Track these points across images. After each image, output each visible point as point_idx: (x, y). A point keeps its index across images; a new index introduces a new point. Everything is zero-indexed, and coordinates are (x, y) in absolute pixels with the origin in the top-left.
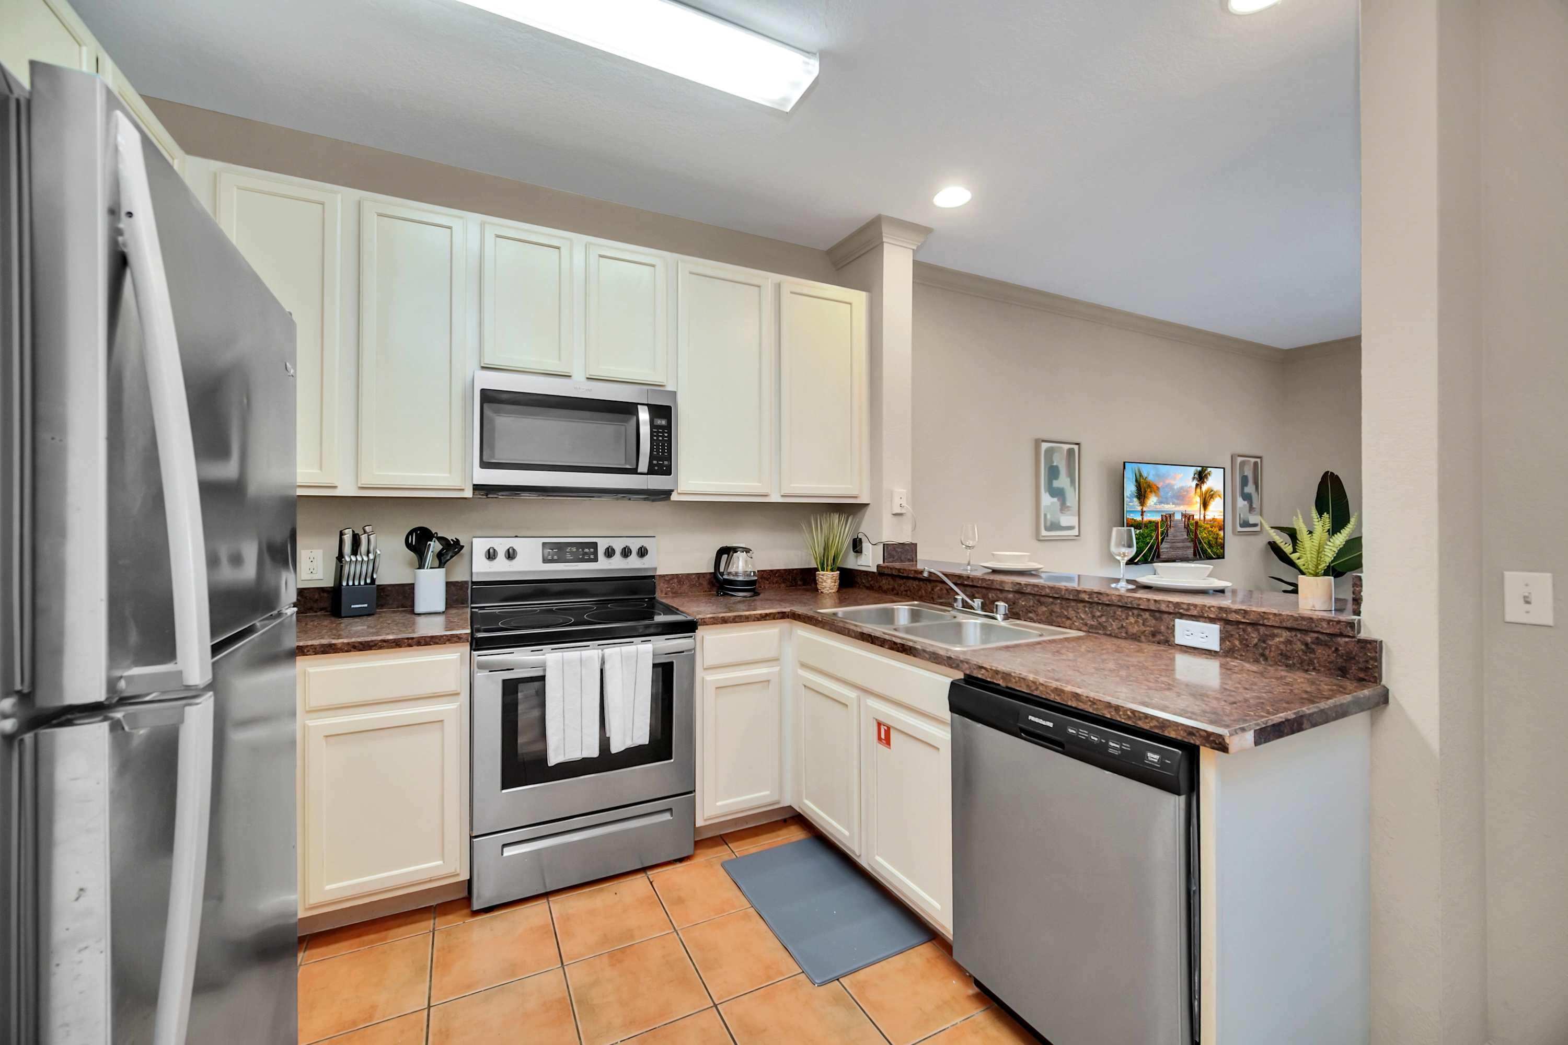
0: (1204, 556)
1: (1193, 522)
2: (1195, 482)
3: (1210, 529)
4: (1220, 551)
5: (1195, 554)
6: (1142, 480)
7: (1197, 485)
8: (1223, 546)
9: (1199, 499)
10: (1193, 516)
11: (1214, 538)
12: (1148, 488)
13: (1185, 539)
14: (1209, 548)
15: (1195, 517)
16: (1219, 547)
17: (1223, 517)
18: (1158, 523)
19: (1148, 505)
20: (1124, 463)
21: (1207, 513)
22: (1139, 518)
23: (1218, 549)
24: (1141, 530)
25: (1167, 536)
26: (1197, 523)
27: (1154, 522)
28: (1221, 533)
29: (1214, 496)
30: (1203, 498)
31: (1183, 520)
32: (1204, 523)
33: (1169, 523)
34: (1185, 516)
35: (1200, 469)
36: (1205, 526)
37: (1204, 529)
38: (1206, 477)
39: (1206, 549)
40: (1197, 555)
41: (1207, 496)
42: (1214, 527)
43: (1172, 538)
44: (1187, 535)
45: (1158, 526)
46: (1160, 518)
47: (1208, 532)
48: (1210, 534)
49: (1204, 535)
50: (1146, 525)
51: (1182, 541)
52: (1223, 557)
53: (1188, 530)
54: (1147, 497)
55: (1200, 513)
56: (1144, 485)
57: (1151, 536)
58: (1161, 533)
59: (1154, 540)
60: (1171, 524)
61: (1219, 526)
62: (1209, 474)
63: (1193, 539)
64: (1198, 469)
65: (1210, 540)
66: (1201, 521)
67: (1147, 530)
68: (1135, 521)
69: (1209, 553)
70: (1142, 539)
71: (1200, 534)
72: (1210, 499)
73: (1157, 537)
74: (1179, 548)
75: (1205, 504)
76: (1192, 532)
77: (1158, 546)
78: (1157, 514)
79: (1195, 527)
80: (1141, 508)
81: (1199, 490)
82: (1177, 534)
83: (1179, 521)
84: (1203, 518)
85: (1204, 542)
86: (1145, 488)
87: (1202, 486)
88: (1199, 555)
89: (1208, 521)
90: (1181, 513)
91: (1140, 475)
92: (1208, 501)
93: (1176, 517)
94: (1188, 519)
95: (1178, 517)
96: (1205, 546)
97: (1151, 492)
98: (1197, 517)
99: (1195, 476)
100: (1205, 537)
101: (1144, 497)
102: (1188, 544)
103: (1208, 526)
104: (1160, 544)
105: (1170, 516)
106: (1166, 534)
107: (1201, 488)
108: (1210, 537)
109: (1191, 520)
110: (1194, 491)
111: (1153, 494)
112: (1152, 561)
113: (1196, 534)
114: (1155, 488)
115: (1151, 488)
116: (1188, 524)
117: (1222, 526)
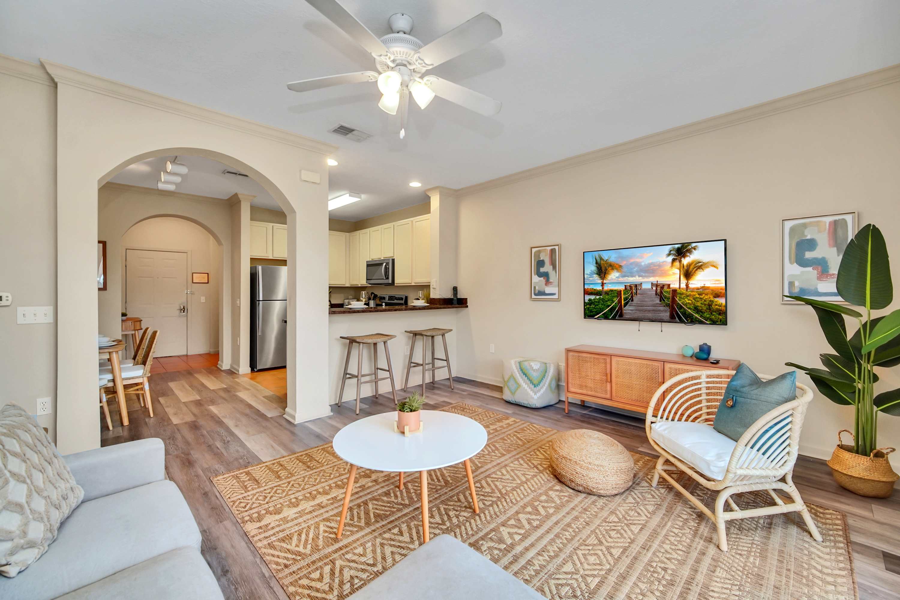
0: (687, 321)
1: (668, 290)
2: (670, 258)
3: (698, 296)
4: (717, 317)
5: (672, 318)
6: (602, 262)
7: (674, 260)
8: (723, 313)
9: (678, 271)
10: (669, 285)
11: (705, 305)
12: (609, 267)
13: (657, 304)
14: (698, 313)
15: (671, 286)
16: (714, 313)
17: (724, 285)
18: (621, 291)
19: (608, 278)
20: (584, 252)
21: (691, 282)
22: (599, 288)
23: (714, 315)
24: (601, 297)
25: (632, 301)
26: (674, 291)
27: (615, 290)
29: (702, 267)
30: (684, 270)
31: (654, 288)
32: (687, 290)
33: (634, 291)
34: (657, 286)
35: (679, 246)
36: (688, 293)
37: (687, 296)
38: (689, 251)
39: (690, 314)
40: (675, 319)
41: (692, 267)
42: (707, 294)
43: (639, 303)
44: (660, 301)
45: (621, 293)
46: (623, 288)
47: (694, 299)
48: (698, 301)
49: (688, 301)
50: (607, 293)
51: (654, 305)
52: (725, 323)
53: (661, 297)
54: (608, 274)
55: (680, 282)
56: (605, 265)
57: (612, 300)
58: (624, 299)
59: (616, 303)
60: (637, 292)
61: (716, 294)
62: (695, 249)
63: (669, 304)
64: (677, 246)
65: (698, 306)
66: (682, 289)
67: (608, 296)
68: (595, 290)
69: (696, 318)
70: (602, 302)
71: (680, 301)
72: (696, 270)
73: (620, 301)
74: (649, 311)
75: (688, 274)
76: (668, 299)
77: (621, 308)
78: (619, 284)
79: (672, 294)
80: (601, 281)
81: (677, 264)
82: (646, 299)
83: (649, 289)
84: (685, 287)
85: (687, 308)
86: (606, 267)
87: (683, 260)
88: (680, 318)
89: (694, 289)
90: (652, 283)
91: (601, 259)
92: (693, 271)
93: (644, 286)
94: (661, 288)
95: (647, 286)
96: (689, 311)
97: (613, 269)
98: (675, 285)
99: (672, 252)
100: (689, 303)
101: (605, 273)
102: (662, 308)
103: (694, 293)
104: (623, 307)
105: (636, 286)
106: (630, 299)
107: (680, 261)
108: (699, 304)
109: (665, 288)
110: (670, 265)
111: (615, 271)
112: (614, 318)
113: (674, 300)
114: (617, 266)
115: (612, 266)
116: (661, 292)
117: (722, 293)
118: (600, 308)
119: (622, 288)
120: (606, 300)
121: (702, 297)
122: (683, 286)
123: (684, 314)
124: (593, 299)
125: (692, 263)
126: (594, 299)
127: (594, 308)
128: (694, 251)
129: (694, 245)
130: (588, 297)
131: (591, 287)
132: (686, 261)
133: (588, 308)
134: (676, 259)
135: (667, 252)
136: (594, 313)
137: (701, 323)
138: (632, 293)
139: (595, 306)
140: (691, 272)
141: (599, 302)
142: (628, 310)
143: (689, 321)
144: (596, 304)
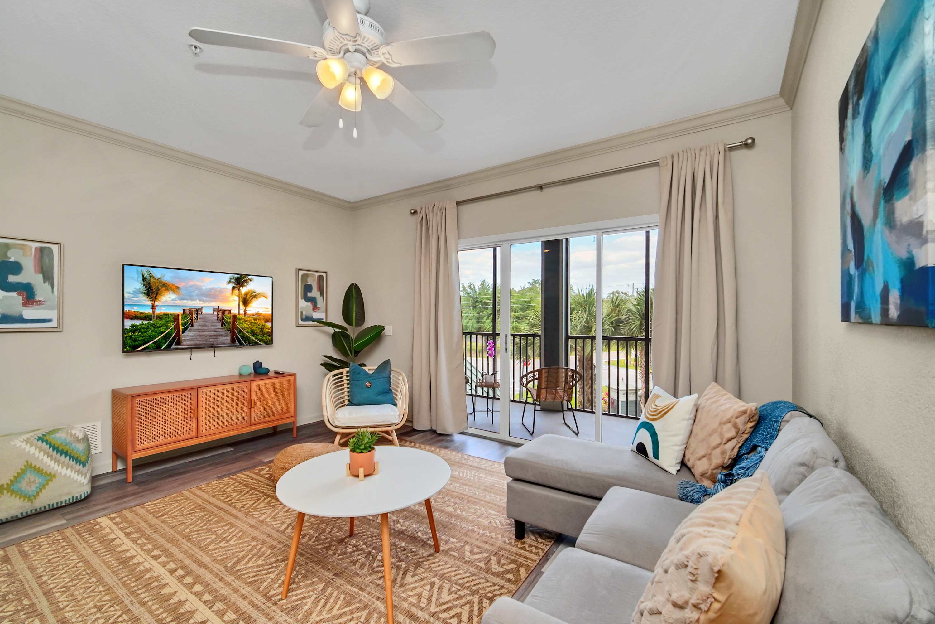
0: (246, 343)
1: (229, 315)
2: (231, 286)
3: (253, 321)
4: (266, 338)
5: (233, 341)
6: (152, 280)
7: (234, 288)
8: (271, 334)
9: (237, 298)
10: (230, 311)
11: (259, 328)
12: (162, 287)
13: (219, 329)
14: (253, 335)
15: (232, 312)
16: (265, 335)
17: (271, 312)
18: (178, 315)
19: (161, 300)
20: (123, 265)
21: (248, 309)
22: (148, 311)
23: (265, 337)
24: (151, 322)
25: (192, 326)
26: (235, 317)
27: (171, 314)
28: (269, 325)
29: (257, 297)
30: (243, 298)
31: (216, 313)
32: (245, 316)
33: (195, 316)
34: (218, 311)
35: (238, 276)
36: (246, 319)
37: (245, 321)
38: (246, 282)
39: (248, 337)
40: (236, 342)
41: (248, 296)
42: (260, 320)
43: (199, 328)
44: (222, 326)
45: (178, 318)
46: (182, 312)
47: (251, 324)
48: (254, 326)
49: (246, 326)
50: (159, 317)
51: (216, 330)
52: (271, 342)
53: (222, 322)
54: (161, 295)
55: (239, 309)
56: (157, 284)
57: (167, 326)
58: (182, 324)
59: (171, 329)
60: (197, 316)
61: (266, 319)
62: (251, 281)
63: (230, 328)
64: (236, 276)
65: (253, 330)
66: (241, 315)
67: (161, 321)
68: (141, 313)
69: (253, 340)
70: (152, 329)
71: (239, 325)
72: (252, 298)
73: (177, 327)
74: (211, 336)
75: (246, 302)
76: (229, 323)
77: (178, 334)
78: (176, 308)
79: (233, 319)
80: (151, 302)
81: (236, 291)
82: (208, 325)
83: (210, 314)
84: (243, 313)
85: (245, 331)
86: (158, 287)
87: (241, 288)
88: (239, 341)
89: (250, 315)
90: (213, 308)
91: (151, 276)
92: (250, 300)
93: (205, 311)
94: (222, 313)
95: (208, 311)
96: (247, 334)
97: (167, 290)
98: (235, 311)
99: (232, 280)
100: (247, 327)
101: (157, 294)
102: (224, 333)
103: (251, 319)
104: (181, 333)
105: (196, 310)
106: (190, 324)
107: (239, 290)
108: (254, 328)
109: (226, 314)
110: (231, 292)
111: (171, 292)
112: (168, 347)
113: (234, 324)
114: (173, 287)
115: (167, 287)
116: (223, 317)
117: (270, 319)
118: (150, 336)
119: (179, 312)
120: (158, 325)
121: (256, 322)
122: (242, 312)
123: (243, 337)
124: (138, 324)
125: (249, 292)
126: (140, 325)
127: (141, 336)
128: (250, 282)
129: (250, 277)
130: (128, 323)
131: (135, 309)
132: (244, 290)
133: (131, 337)
134: (236, 287)
135: (228, 280)
136: (140, 342)
137: (256, 344)
138: (191, 318)
139: (142, 333)
140: (248, 300)
141: (147, 328)
142: (187, 337)
143: (247, 343)
144: (143, 330)
